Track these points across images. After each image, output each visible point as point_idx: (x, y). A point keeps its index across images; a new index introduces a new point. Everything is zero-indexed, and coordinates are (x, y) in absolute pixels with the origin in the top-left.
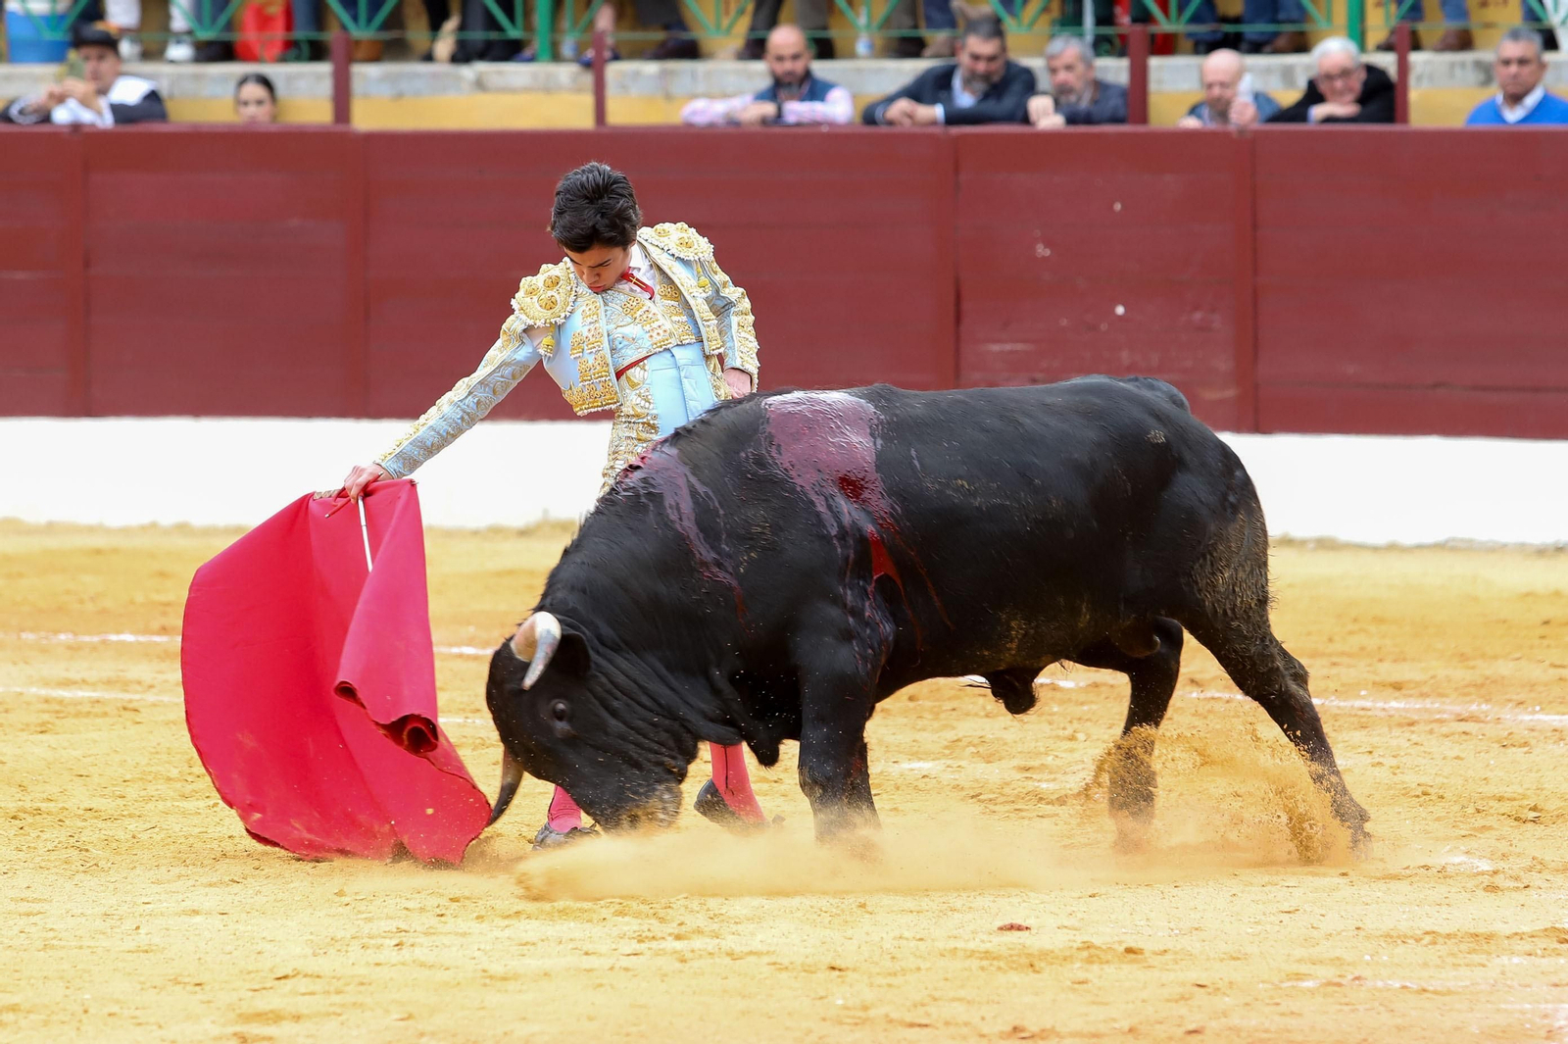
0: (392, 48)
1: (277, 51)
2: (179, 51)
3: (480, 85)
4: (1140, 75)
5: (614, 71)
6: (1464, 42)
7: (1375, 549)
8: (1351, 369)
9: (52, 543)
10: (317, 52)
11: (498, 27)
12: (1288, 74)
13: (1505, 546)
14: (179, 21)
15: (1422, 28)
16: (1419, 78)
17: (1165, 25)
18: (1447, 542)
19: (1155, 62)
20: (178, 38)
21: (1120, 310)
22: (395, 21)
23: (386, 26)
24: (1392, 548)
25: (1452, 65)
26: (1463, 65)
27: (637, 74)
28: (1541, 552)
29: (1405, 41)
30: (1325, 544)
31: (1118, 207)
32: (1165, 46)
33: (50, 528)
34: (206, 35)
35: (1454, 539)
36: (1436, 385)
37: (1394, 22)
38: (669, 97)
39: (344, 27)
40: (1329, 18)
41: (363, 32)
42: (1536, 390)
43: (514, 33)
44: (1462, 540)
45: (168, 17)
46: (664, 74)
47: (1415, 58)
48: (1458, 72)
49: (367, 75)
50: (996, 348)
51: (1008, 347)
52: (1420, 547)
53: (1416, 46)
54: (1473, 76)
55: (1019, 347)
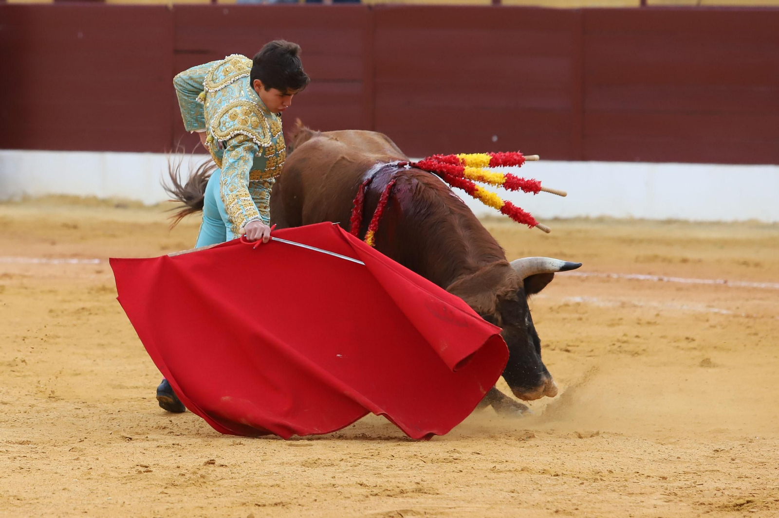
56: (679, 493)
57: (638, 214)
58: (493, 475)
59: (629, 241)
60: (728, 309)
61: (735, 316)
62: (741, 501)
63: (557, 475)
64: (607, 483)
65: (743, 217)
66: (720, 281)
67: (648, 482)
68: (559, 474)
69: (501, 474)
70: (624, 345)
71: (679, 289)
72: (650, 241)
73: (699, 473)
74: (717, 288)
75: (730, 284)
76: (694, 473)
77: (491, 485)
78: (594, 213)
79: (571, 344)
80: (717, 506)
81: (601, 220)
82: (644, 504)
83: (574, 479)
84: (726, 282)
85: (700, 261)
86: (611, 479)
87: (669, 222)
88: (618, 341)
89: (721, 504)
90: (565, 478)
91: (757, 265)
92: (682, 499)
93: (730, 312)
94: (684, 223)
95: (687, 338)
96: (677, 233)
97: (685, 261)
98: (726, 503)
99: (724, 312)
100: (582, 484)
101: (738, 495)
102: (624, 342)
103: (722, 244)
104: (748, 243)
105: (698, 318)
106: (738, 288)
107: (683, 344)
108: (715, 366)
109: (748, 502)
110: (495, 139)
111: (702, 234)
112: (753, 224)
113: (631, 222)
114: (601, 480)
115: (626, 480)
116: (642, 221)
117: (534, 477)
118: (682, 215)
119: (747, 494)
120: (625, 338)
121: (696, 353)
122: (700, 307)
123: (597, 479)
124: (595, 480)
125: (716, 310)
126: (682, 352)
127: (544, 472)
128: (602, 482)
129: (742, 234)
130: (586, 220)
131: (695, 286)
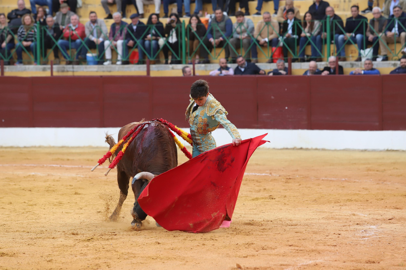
0: (157, 62)
1: (136, 62)
2: (119, 63)
3: (173, 68)
4: (290, 66)
5: (196, 66)
8: (328, 118)
9: (97, 150)
10: (143, 63)
11: (176, 58)
13: (356, 150)
14: (119, 58)
17: (295, 57)
18: (345, 149)
19: (293, 64)
20: (119, 61)
21: (286, 108)
22: (158, 57)
23: (156, 58)
24: (335, 150)
25: (346, 64)
27: (200, 67)
28: (362, 151)
30: (323, 150)
31: (286, 90)
32: (294, 60)
33: (97, 147)
34: (125, 60)
38: (206, 70)
39: (148, 58)
41: (152, 59)
43: (179, 59)
44: (348, 148)
45: (117, 57)
46: (205, 66)
49: (153, 67)
50: (264, 115)
51: (267, 115)
52: (340, 150)
54: (350, 66)
55: (268, 115)
56: (69, 237)
57: (52, 145)
58: (6, 233)
59: (50, 154)
60: (83, 175)
61: (85, 177)
62: (90, 238)
63: (28, 232)
64: (45, 234)
65: (87, 145)
66: (80, 166)
67: (59, 233)
68: (29, 232)
69: (9, 233)
70: (49, 188)
71: (67, 169)
72: (56, 154)
73: (76, 230)
74: (79, 168)
75: (84, 167)
76: (74, 230)
77: (6, 237)
78: (37, 145)
79: (32, 188)
80: (82, 240)
81: (40, 147)
82: (58, 241)
83: (34, 234)
84: (82, 166)
85: (73, 160)
86: (46, 233)
87: (63, 147)
88: (47, 187)
89: (83, 239)
90: (31, 233)
91: (92, 160)
92: (70, 238)
93: (84, 176)
94: (68, 147)
95: (70, 185)
96: (65, 151)
97: (68, 160)
98: (85, 239)
99: (82, 176)
100: (37, 235)
101: (89, 236)
102: (49, 187)
103: (80, 154)
104: (89, 154)
105: (73, 179)
106: (86, 168)
107: (69, 187)
108: (80, 194)
109: (92, 238)
110: (3, 121)
111: (74, 151)
112: (90, 147)
113: (50, 147)
114: (43, 233)
115: (51, 233)
116: (54, 147)
117: (21, 233)
118: (67, 145)
119: (91, 236)
120: (50, 186)
121: (73, 190)
122: (74, 175)
123: (42, 233)
124: (41, 233)
125: (79, 176)
126: (69, 190)
127: (24, 231)
128: (43, 234)
129: (87, 151)
130: (35, 147)
131: (72, 168)
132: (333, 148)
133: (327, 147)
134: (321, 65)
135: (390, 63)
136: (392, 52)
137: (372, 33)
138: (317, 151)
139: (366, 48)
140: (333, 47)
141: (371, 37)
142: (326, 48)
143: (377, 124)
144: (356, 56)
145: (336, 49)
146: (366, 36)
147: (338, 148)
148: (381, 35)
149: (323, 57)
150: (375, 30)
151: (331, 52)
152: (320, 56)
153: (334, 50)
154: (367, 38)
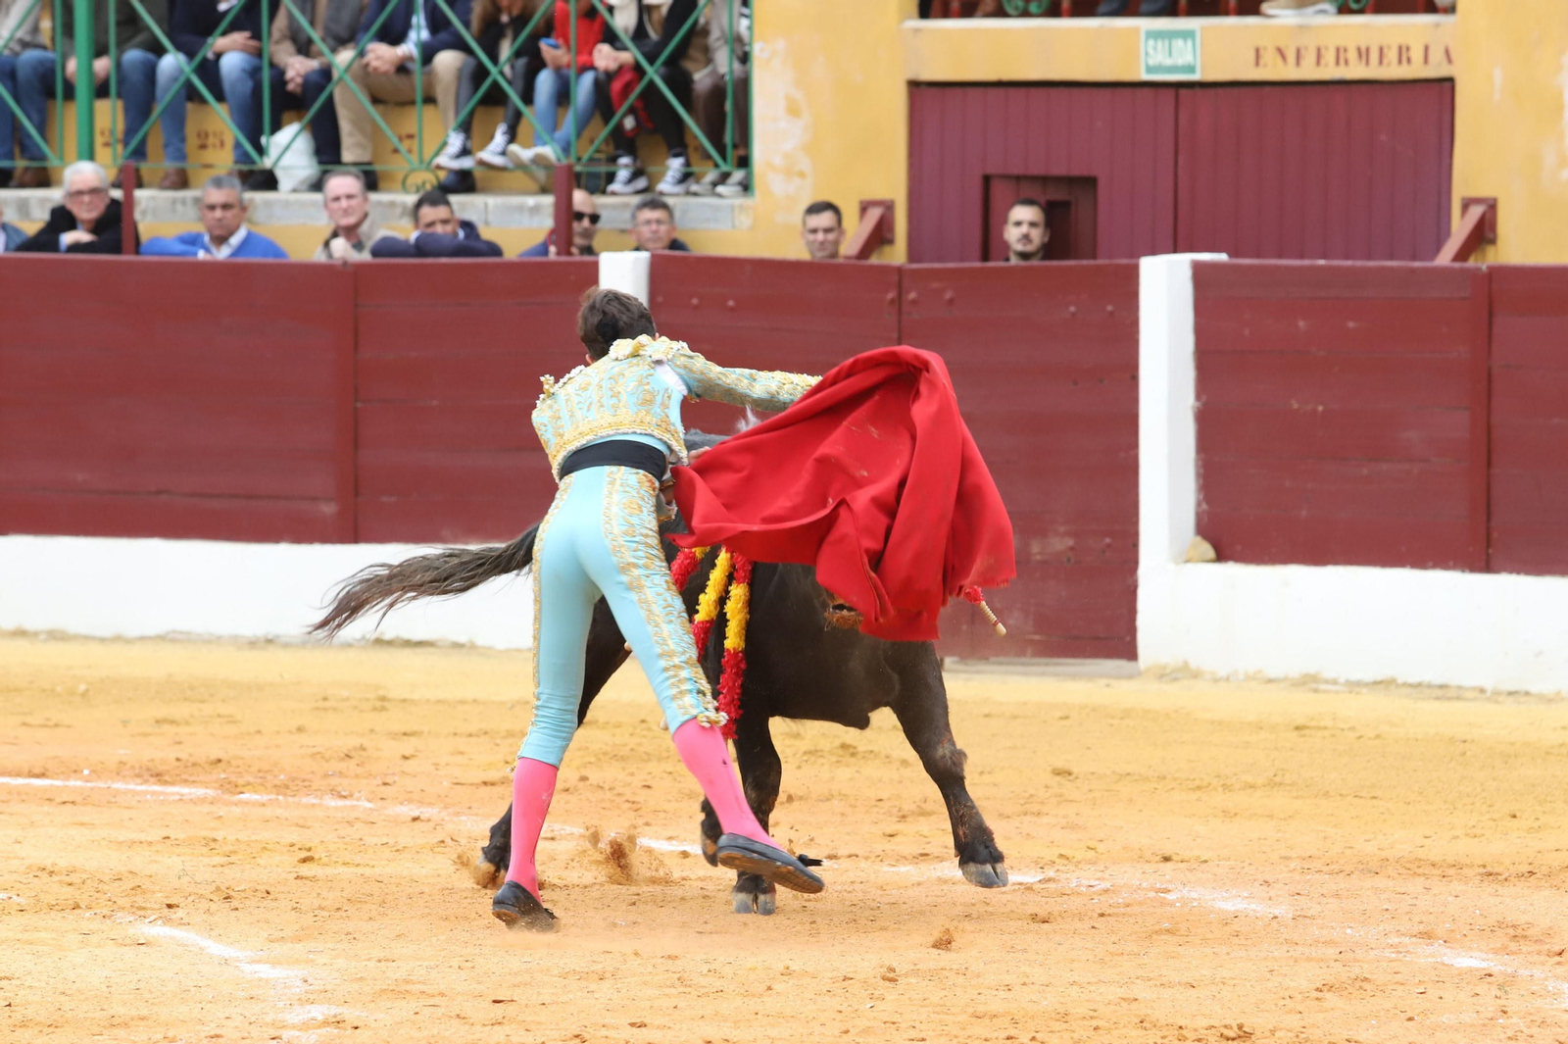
6: (182, 181)
7: (102, 640)
8: (80, 477)
12: (23, 207)
13: (219, 638)
15: (145, 168)
16: (144, 213)
18: (168, 633)
24: (118, 639)
25: (174, 202)
26: (184, 202)
28: (253, 644)
29: (131, 179)
30: (56, 636)
35: (174, 632)
36: (159, 492)
37: (120, 161)
40: (62, 158)
42: (249, 497)
44: (181, 633)
47: (139, 194)
48: (179, 207)
52: (142, 639)
53: (140, 185)
54: (192, 212)
132: (106, 632)
133: (73, 626)
134: (43, 201)
135: (392, 204)
136: (403, 147)
137: (304, 48)
138: (22, 644)
139: (276, 127)
140: (109, 114)
141: (297, 68)
142: (69, 119)
143: (329, 509)
144: (223, 160)
145: (121, 126)
146: (272, 65)
147: (133, 632)
148: (345, 57)
149: (53, 162)
150: (316, 35)
151: (99, 140)
152: (43, 157)
153: (112, 132)
154: (279, 74)
